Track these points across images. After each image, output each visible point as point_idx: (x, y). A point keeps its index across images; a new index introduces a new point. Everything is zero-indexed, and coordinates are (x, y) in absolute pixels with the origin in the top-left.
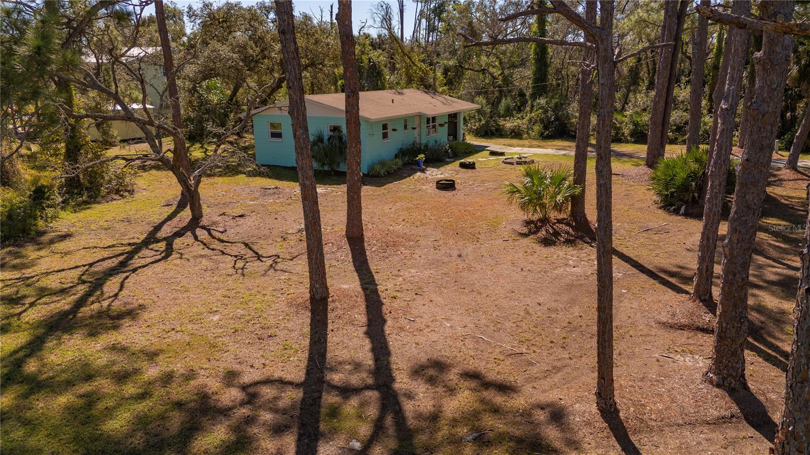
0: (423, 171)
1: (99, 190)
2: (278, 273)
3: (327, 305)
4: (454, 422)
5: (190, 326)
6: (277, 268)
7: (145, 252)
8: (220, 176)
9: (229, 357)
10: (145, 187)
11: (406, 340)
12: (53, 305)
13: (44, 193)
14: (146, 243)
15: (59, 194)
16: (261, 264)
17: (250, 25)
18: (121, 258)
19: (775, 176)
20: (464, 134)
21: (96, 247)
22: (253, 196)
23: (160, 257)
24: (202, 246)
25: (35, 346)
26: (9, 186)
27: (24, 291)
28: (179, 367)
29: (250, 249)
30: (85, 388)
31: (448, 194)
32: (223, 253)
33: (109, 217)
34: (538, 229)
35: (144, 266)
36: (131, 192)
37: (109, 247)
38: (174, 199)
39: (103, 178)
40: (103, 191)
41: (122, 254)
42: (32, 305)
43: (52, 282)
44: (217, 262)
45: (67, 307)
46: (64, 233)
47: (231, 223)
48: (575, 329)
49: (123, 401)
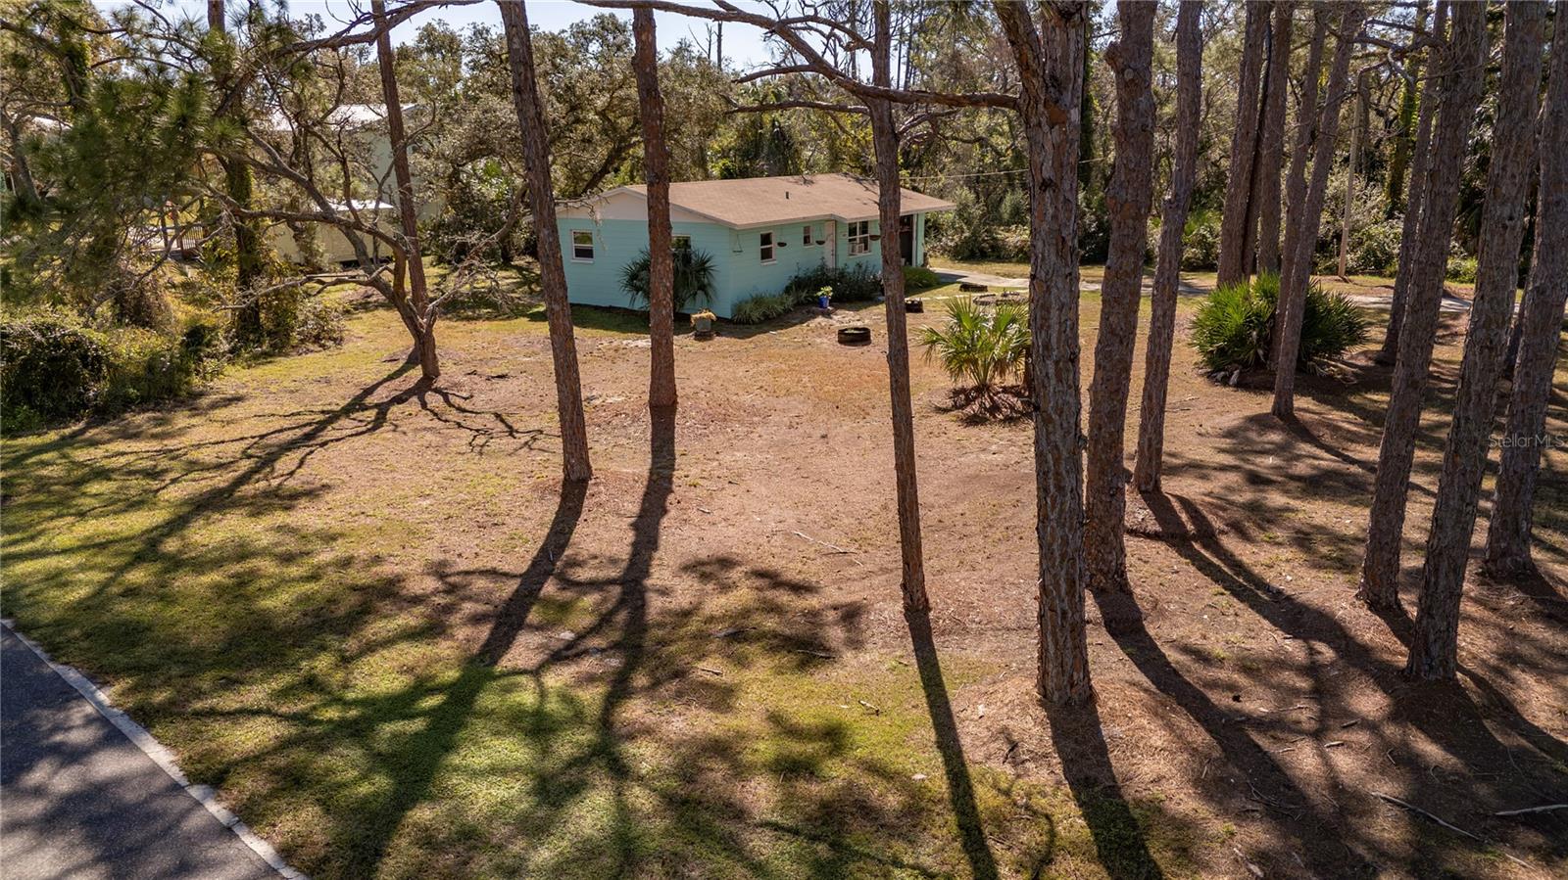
0: (828, 315)
1: (288, 336)
2: (533, 452)
3: (586, 488)
4: (711, 619)
5: (386, 511)
6: (534, 446)
7: (344, 422)
8: (488, 319)
9: (433, 545)
10: (362, 335)
11: (686, 534)
12: (203, 482)
13: (203, 336)
14: (347, 411)
15: (226, 338)
16: (513, 440)
17: (553, 64)
18: (307, 429)
19: (1447, 327)
20: (925, 255)
21: (273, 415)
22: (530, 351)
23: (364, 429)
24: (431, 416)
25: (177, 524)
26: (151, 327)
27: (164, 463)
28: (362, 552)
29: (502, 421)
30: (237, 568)
31: (854, 351)
32: (459, 425)
33: (300, 375)
34: (969, 401)
35: (338, 440)
36: (338, 341)
37: (293, 414)
38: (403, 352)
39: (296, 318)
40: (295, 337)
41: (310, 424)
42: (174, 481)
43: (207, 455)
44: (448, 437)
45: (222, 485)
46: (229, 396)
47: (483, 385)
48: (944, 528)
49: (285, 582)
